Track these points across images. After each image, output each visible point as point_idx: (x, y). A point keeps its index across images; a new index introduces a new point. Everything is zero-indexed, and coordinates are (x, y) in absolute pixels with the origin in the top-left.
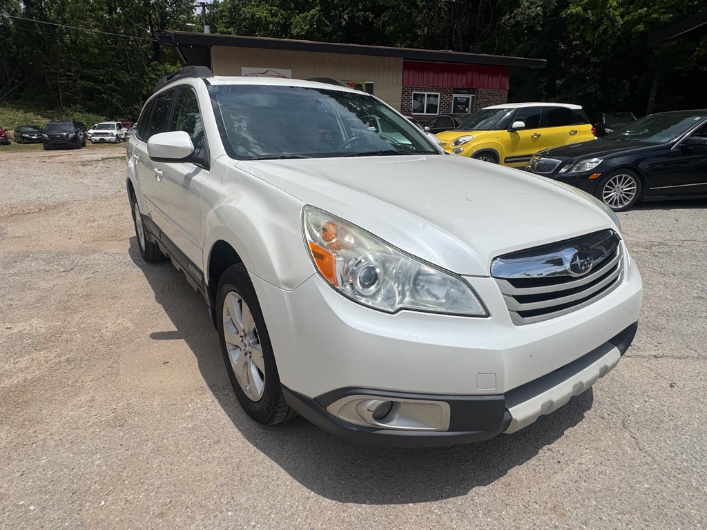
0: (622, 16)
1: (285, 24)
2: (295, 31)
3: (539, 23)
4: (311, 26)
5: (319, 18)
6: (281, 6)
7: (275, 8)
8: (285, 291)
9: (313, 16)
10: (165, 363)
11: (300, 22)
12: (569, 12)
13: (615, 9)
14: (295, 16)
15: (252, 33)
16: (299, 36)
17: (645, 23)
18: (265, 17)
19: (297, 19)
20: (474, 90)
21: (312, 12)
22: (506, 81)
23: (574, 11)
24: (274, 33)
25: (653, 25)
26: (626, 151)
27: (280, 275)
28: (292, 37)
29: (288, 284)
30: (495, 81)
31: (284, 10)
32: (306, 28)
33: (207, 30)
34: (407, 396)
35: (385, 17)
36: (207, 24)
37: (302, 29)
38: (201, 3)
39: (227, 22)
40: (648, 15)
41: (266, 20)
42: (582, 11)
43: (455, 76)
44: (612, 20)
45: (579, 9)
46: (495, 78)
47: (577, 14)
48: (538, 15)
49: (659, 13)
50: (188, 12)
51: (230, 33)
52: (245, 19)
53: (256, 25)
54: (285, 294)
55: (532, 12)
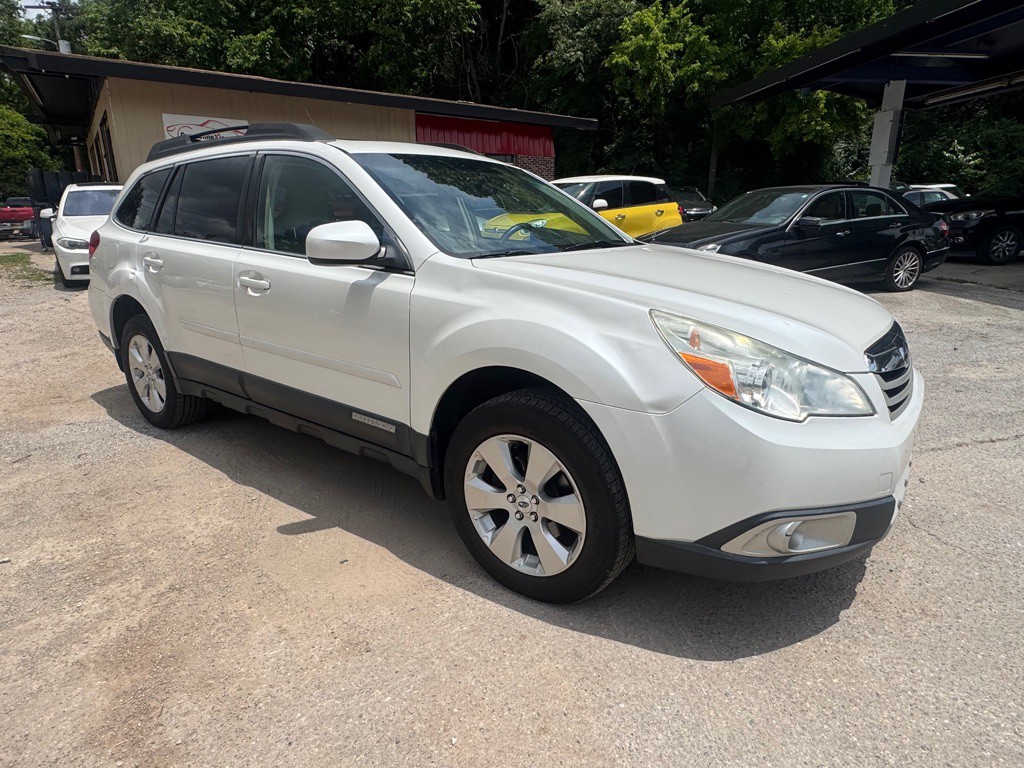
0: (674, 70)
1: (214, 49)
2: (234, 62)
3: (580, 71)
4: (262, 55)
5: (273, 46)
6: (205, 20)
7: (196, 23)
8: (654, 416)
9: (264, 42)
10: (342, 562)
11: (242, 49)
12: (614, 62)
13: (665, 61)
14: (231, 39)
15: (154, 58)
16: (240, 69)
17: (700, 81)
18: (181, 35)
19: (235, 43)
20: (513, 156)
21: (261, 35)
22: (551, 146)
23: (620, 60)
24: (198, 63)
25: (707, 83)
26: (742, 235)
27: (645, 397)
28: (228, 69)
29: (659, 406)
30: (537, 145)
31: (210, 26)
32: (253, 58)
33: (64, 48)
34: (821, 511)
35: (375, 50)
36: (64, 38)
37: (247, 59)
38: (48, 3)
39: (105, 39)
40: (702, 71)
41: (182, 41)
42: (629, 62)
43: (486, 137)
44: (663, 76)
45: (626, 58)
46: (537, 142)
47: (624, 64)
48: (578, 60)
49: (714, 70)
50: (10, 15)
51: (116, 56)
52: (141, 37)
53: (163, 45)
54: (654, 419)
55: (571, 56)
